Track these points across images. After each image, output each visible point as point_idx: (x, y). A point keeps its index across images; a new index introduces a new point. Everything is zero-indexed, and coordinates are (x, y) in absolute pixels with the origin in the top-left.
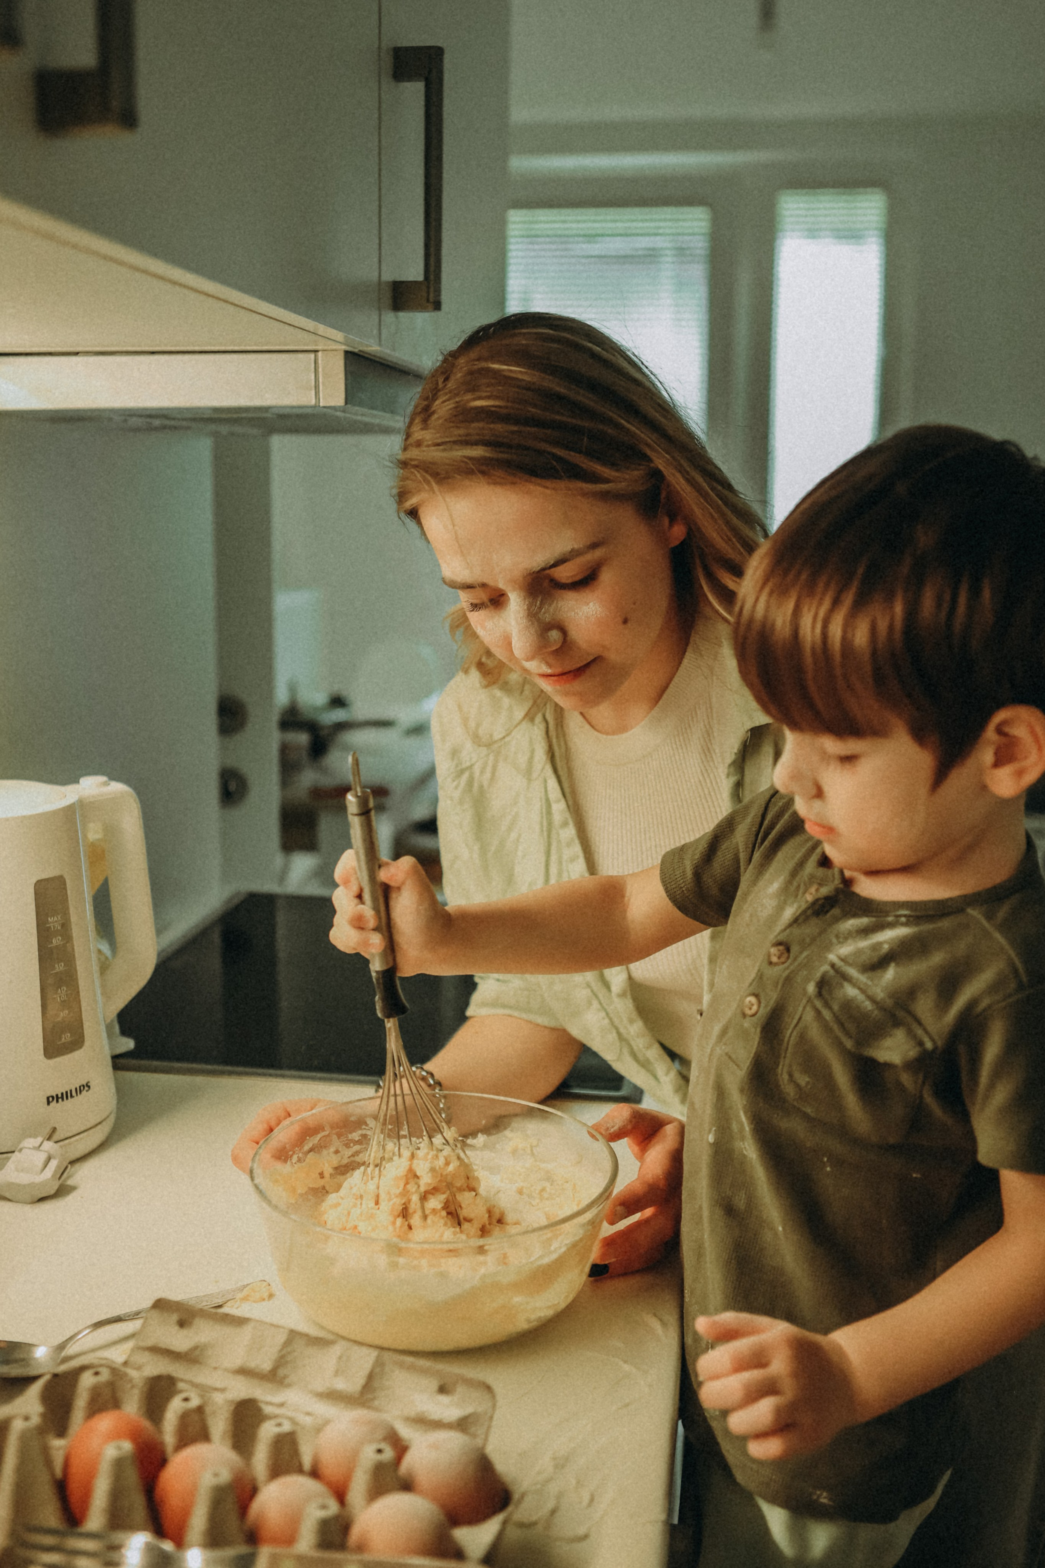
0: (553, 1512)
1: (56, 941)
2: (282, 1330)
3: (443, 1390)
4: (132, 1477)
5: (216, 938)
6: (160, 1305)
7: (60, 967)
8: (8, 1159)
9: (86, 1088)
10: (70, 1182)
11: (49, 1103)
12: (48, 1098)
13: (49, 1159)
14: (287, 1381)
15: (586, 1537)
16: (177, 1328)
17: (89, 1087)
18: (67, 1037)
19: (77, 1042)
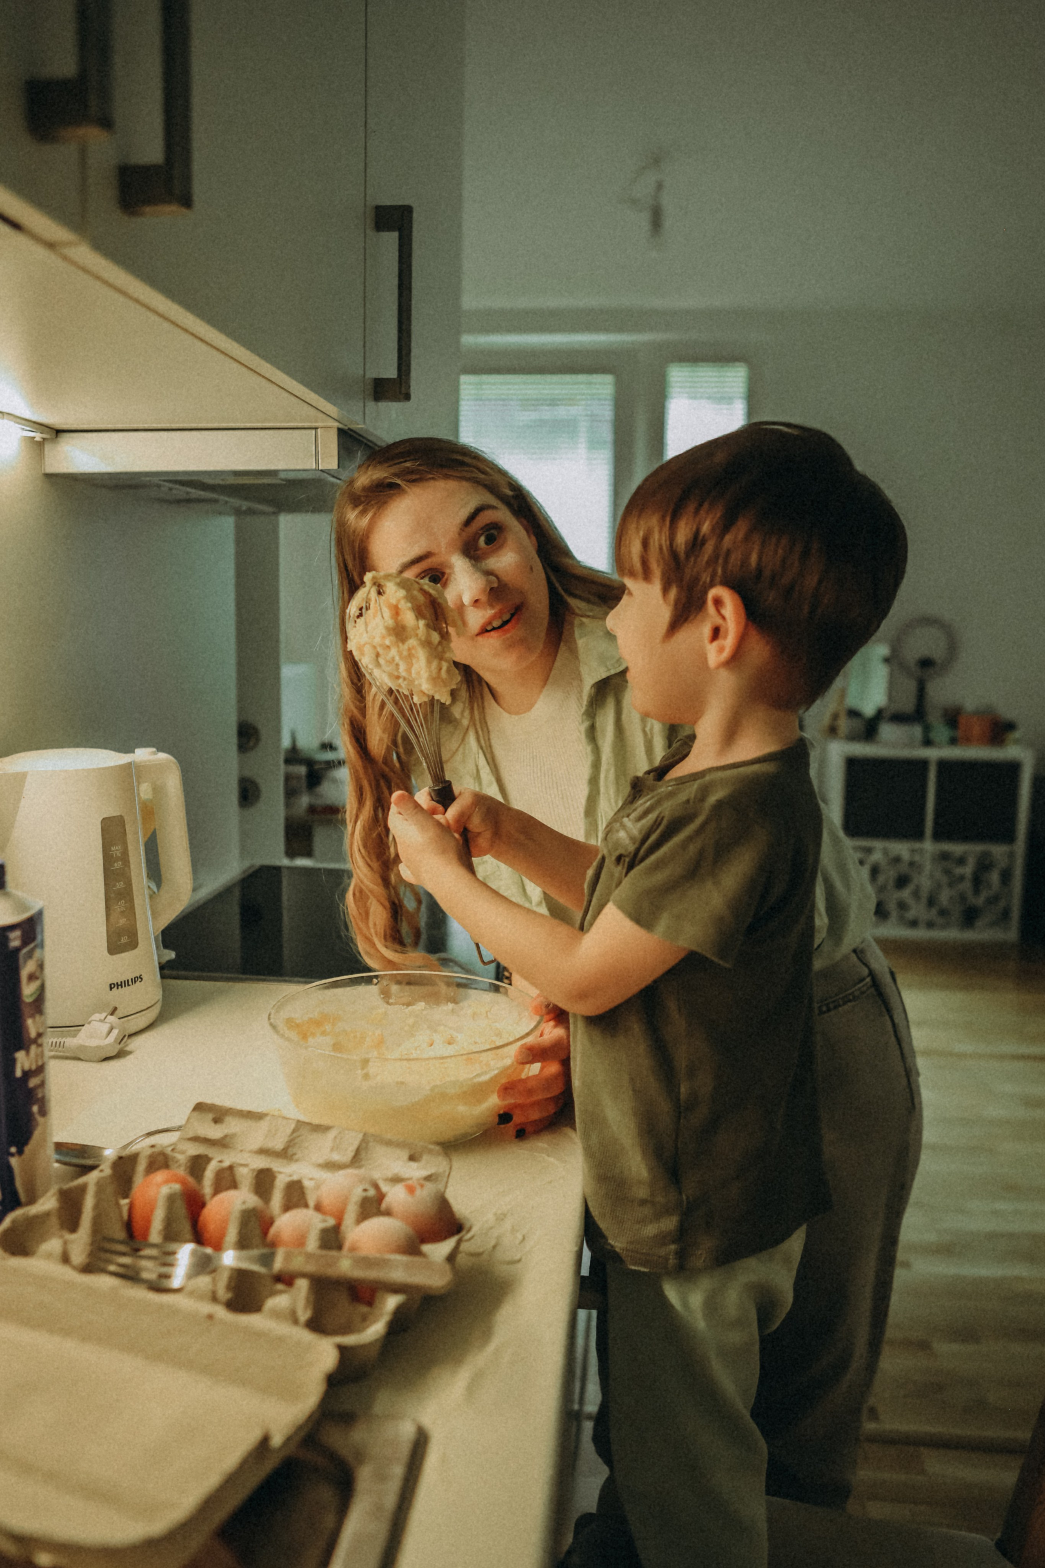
0: (494, 1247)
1: (118, 865)
2: (291, 1121)
3: (412, 1158)
4: (181, 1210)
5: (237, 893)
6: (200, 1108)
7: (120, 885)
8: (80, 1030)
9: (140, 980)
10: (128, 1049)
11: (111, 989)
12: (111, 985)
13: (111, 1029)
14: (296, 1157)
15: (519, 1261)
16: (213, 1124)
17: (142, 979)
18: (124, 939)
19: (133, 944)
